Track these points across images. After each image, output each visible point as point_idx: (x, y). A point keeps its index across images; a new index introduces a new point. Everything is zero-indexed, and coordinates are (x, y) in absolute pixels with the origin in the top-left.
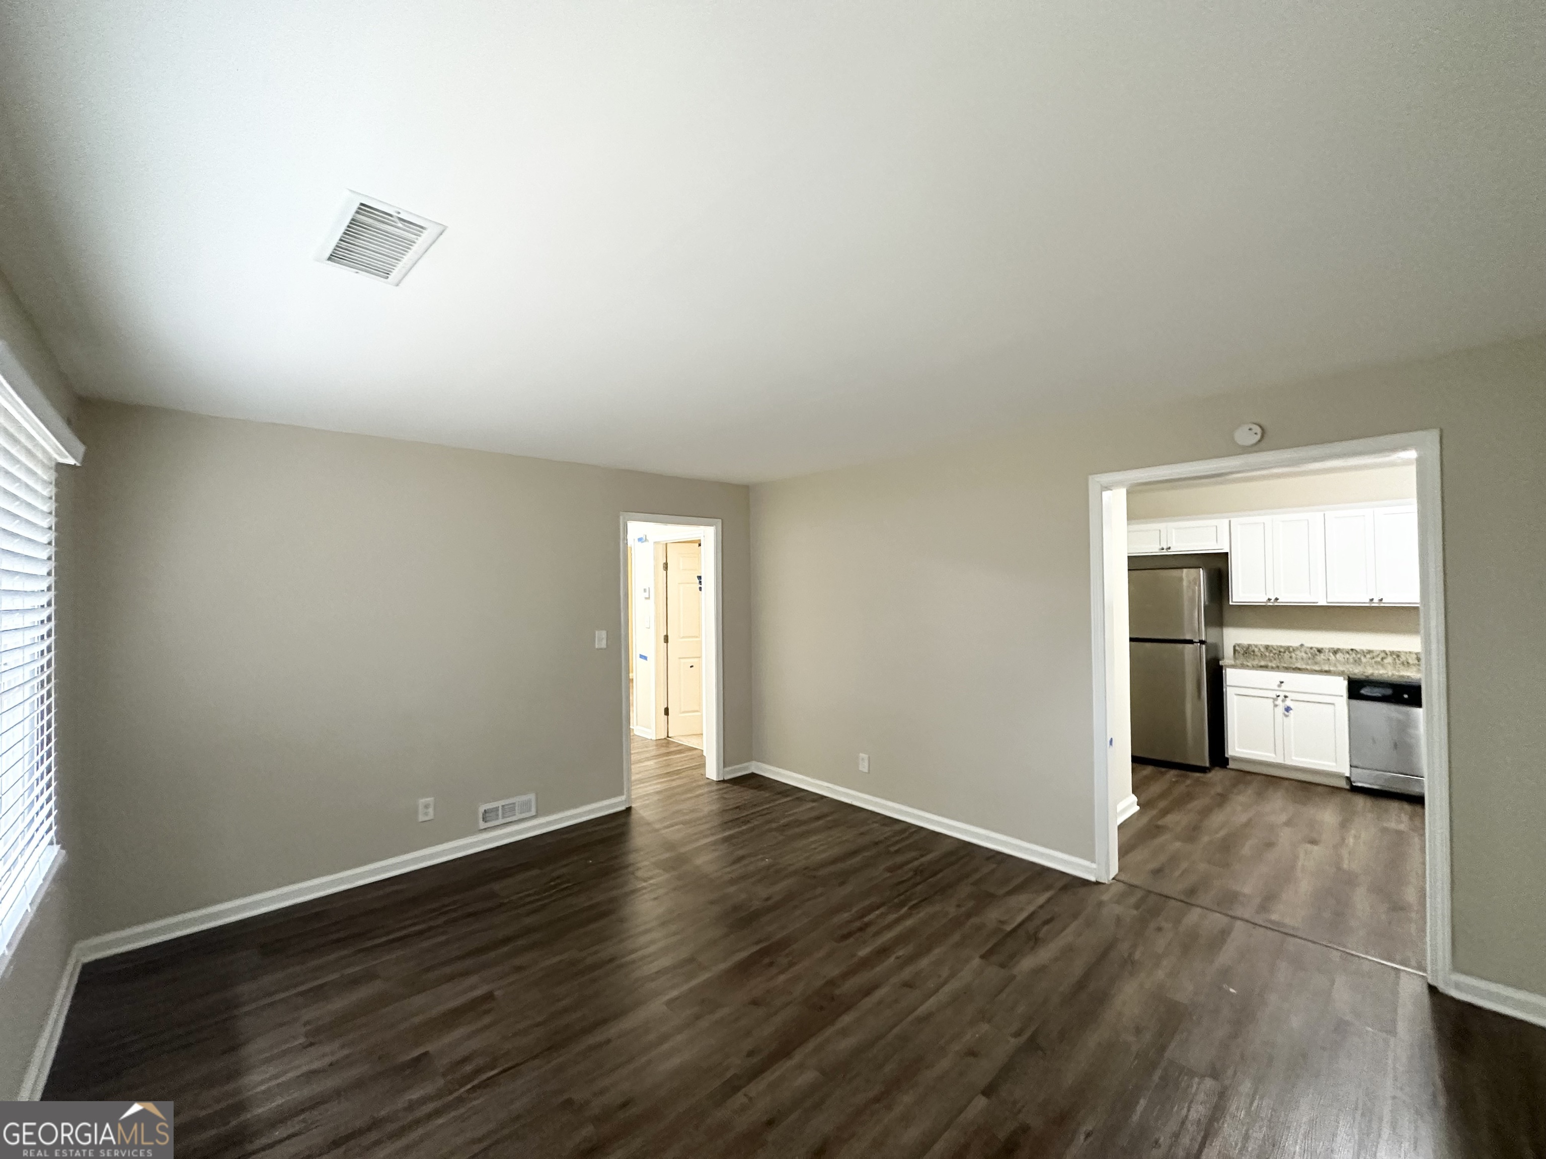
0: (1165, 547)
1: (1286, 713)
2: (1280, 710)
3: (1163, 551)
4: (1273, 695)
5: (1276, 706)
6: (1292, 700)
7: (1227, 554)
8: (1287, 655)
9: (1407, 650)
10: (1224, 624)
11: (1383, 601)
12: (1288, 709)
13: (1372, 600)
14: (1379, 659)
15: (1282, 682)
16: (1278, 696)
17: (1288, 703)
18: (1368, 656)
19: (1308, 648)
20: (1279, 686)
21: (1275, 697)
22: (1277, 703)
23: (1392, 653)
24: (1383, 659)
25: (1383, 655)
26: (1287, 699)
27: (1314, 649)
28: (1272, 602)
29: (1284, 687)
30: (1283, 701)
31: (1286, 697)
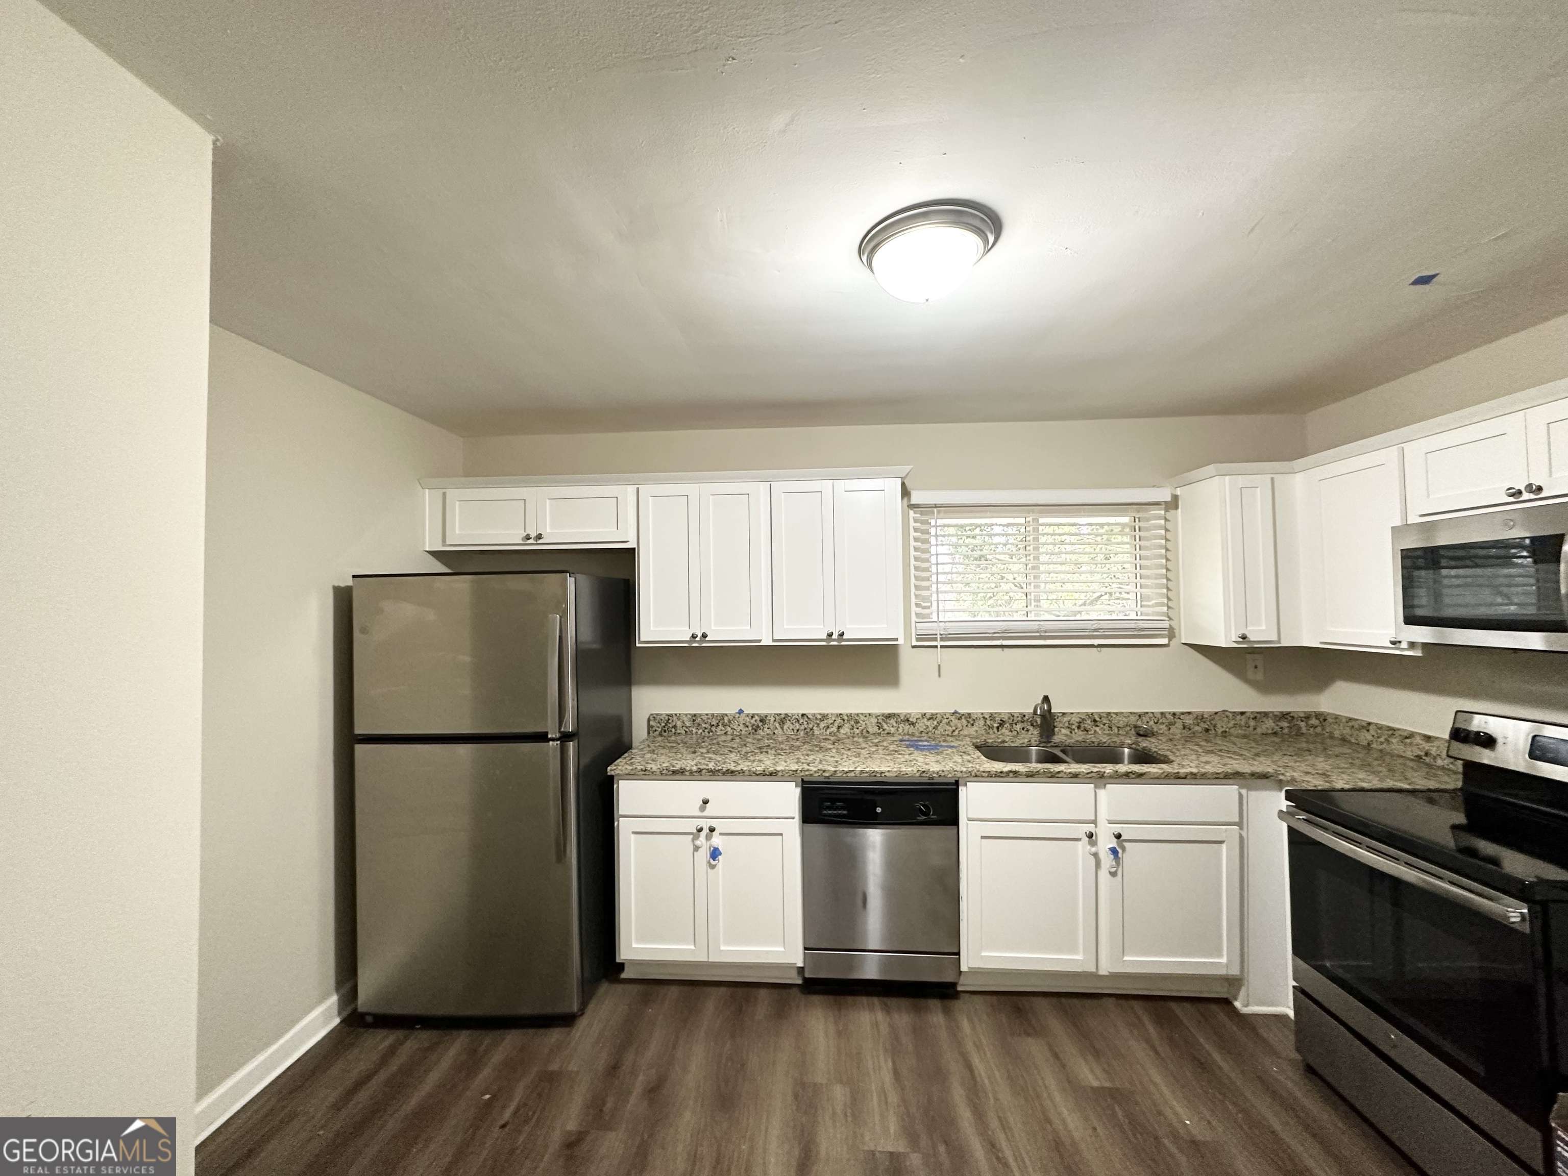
0: (533, 535)
1: (712, 861)
2: (703, 855)
3: (529, 542)
4: (690, 826)
5: (696, 848)
6: (721, 834)
7: (632, 551)
8: (720, 730)
9: (866, 711)
10: (633, 680)
11: (845, 637)
12: (715, 854)
13: (830, 635)
14: (834, 729)
15: (706, 802)
16: (700, 830)
17: (716, 840)
18: (822, 725)
19: (748, 715)
20: (702, 809)
21: (695, 831)
22: (698, 843)
23: (850, 716)
24: (839, 727)
25: (839, 721)
26: (713, 833)
27: (757, 718)
28: (697, 642)
29: (710, 810)
30: (708, 838)
31: (712, 830)
